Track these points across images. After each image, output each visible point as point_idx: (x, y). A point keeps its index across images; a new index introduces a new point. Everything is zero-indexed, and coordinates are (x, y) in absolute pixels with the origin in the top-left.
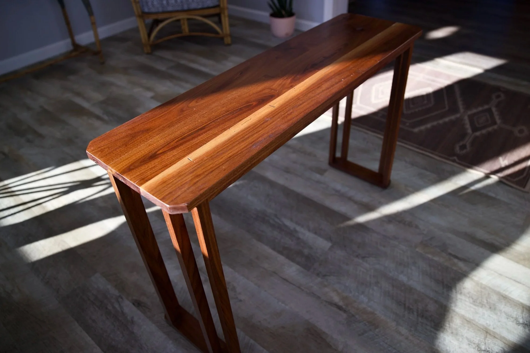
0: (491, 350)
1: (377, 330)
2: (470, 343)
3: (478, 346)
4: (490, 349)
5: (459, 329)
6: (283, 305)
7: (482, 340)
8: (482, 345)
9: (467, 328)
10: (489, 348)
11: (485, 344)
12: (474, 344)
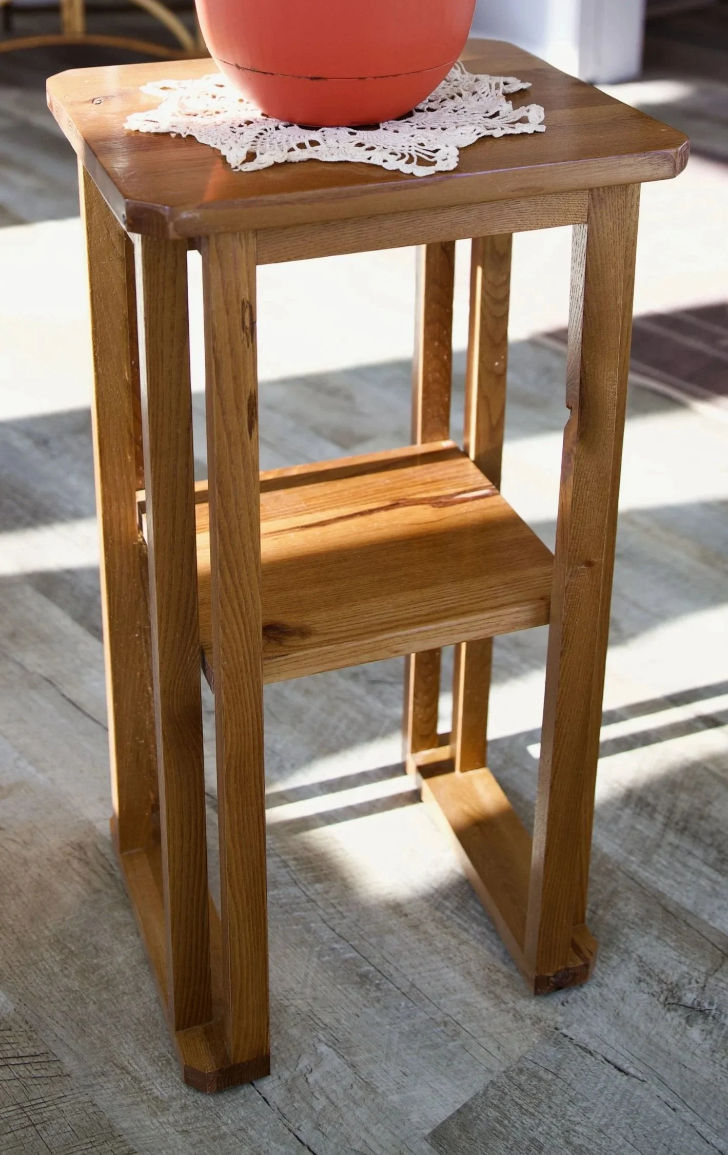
0: (717, 1009)
1: (318, 886)
2: (644, 977)
3: (670, 990)
4: (714, 1007)
5: (626, 930)
6: (31, 769)
7: (695, 974)
8: (691, 990)
9: (655, 932)
10: (711, 1004)
11: (703, 988)
12: (660, 981)
